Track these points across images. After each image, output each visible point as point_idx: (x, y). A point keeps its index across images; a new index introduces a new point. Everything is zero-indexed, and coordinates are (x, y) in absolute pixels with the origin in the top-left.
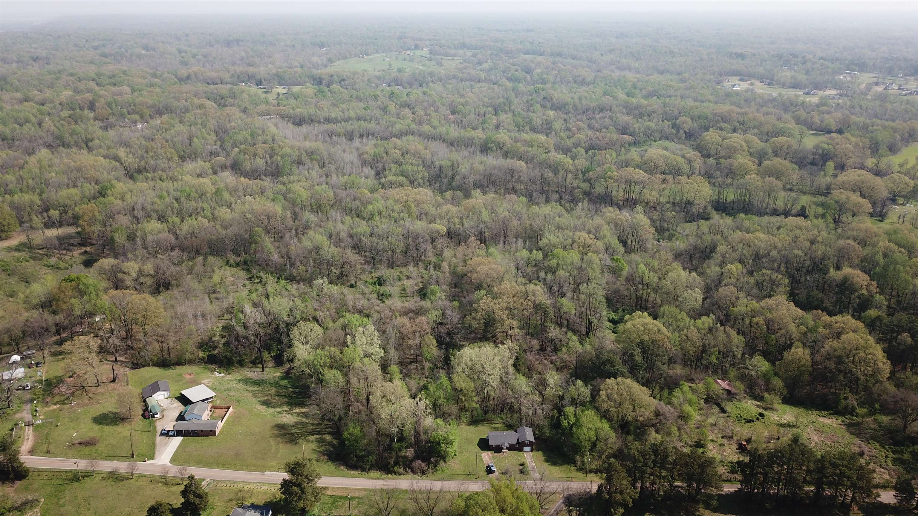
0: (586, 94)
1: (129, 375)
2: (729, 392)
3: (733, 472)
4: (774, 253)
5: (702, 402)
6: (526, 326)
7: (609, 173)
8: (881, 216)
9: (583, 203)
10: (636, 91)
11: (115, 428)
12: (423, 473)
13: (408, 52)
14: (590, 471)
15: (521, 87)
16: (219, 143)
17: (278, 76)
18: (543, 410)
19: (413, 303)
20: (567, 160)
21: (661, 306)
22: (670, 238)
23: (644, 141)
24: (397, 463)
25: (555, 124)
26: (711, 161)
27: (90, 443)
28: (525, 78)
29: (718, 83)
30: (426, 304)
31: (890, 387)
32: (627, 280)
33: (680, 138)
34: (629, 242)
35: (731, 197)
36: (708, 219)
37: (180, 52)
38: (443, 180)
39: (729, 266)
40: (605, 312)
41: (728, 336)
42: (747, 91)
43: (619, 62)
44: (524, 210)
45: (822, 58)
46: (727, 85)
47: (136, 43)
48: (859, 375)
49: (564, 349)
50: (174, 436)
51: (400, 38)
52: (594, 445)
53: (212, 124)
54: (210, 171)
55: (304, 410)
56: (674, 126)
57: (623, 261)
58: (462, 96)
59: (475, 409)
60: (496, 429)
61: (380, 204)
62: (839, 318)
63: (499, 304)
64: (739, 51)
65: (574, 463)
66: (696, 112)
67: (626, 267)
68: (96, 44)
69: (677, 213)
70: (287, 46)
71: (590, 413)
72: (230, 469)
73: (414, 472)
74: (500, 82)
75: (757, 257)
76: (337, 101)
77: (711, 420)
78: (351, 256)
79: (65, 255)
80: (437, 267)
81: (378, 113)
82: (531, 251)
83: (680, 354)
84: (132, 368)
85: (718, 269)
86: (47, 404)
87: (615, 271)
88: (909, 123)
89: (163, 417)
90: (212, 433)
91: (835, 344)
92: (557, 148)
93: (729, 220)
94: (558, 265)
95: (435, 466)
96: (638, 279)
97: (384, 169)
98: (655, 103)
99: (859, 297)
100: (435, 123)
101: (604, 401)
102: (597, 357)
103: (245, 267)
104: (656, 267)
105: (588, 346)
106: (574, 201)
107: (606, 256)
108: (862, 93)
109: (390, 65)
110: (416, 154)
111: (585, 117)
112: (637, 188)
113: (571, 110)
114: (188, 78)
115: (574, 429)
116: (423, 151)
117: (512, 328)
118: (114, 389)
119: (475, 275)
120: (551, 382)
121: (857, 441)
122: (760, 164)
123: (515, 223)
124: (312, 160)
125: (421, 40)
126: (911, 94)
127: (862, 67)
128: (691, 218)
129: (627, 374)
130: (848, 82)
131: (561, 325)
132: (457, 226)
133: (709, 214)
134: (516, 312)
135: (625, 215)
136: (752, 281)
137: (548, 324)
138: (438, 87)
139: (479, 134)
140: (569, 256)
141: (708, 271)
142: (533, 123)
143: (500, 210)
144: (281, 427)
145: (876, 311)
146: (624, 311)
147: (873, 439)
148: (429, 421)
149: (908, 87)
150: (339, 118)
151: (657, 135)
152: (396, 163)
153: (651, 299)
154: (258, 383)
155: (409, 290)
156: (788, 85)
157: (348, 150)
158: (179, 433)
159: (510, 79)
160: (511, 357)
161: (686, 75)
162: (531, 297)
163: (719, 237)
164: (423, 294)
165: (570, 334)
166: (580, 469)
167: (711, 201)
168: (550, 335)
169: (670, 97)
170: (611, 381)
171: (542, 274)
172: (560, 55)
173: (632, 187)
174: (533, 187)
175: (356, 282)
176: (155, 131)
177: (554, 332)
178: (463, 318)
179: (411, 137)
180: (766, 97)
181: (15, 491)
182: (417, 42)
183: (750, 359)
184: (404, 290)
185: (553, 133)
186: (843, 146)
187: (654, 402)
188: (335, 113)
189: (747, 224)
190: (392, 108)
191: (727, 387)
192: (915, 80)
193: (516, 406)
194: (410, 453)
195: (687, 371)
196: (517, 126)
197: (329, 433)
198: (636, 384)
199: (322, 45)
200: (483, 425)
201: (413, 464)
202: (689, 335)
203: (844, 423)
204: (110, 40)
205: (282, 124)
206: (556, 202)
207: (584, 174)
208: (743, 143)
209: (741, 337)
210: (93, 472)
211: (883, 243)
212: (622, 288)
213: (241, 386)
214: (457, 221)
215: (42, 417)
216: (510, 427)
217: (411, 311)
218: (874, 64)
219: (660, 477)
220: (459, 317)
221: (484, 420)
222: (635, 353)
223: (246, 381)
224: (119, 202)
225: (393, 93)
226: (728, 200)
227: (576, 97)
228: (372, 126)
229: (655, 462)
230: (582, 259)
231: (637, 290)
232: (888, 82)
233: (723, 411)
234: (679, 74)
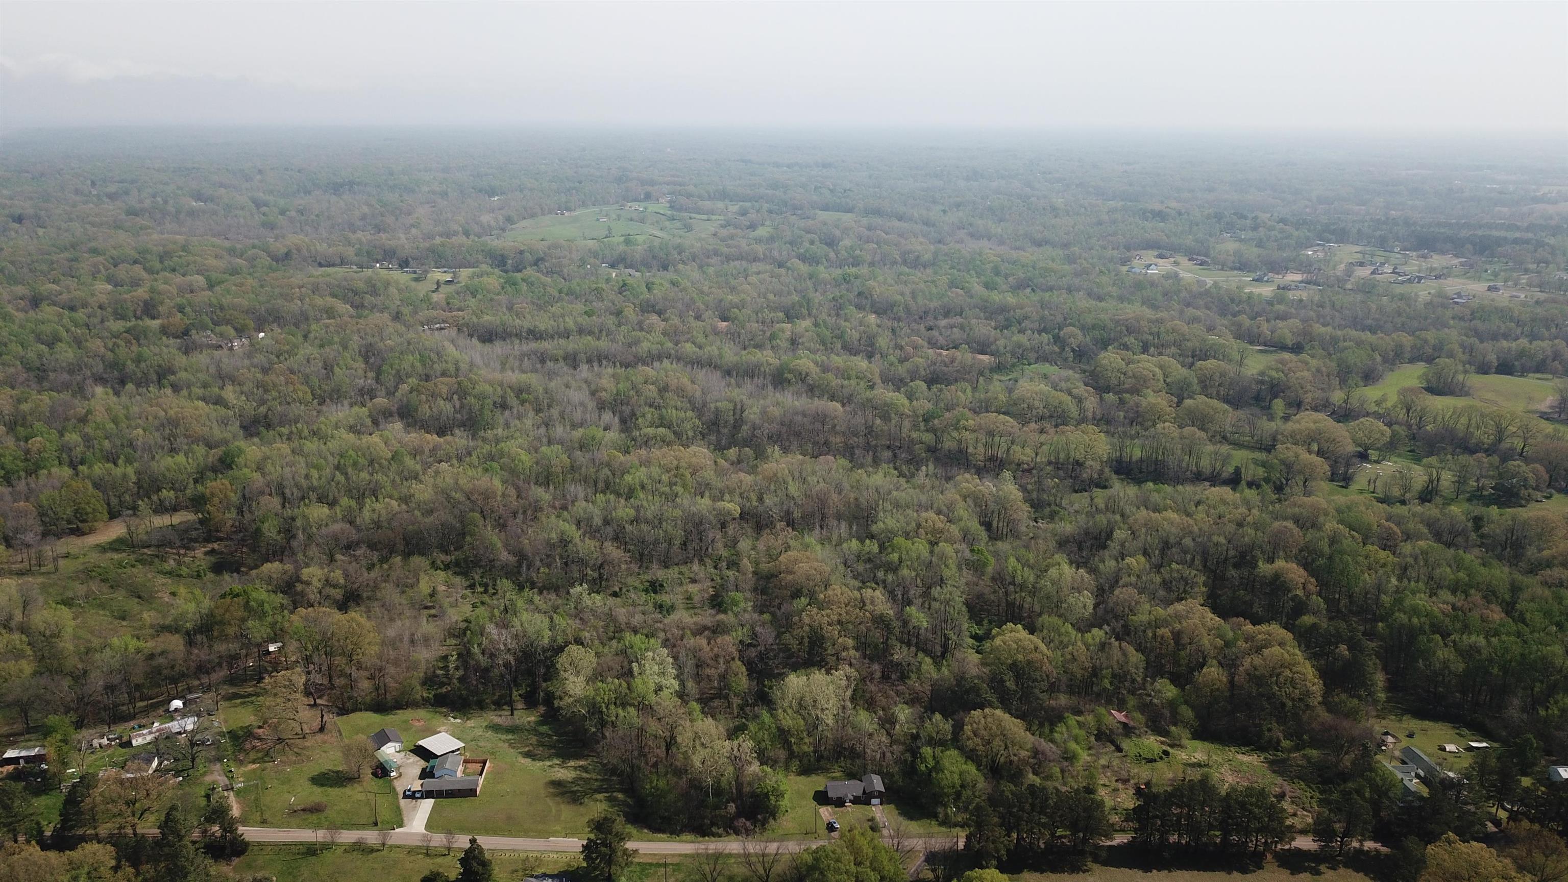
0: (922, 285)
1: (339, 724)
2: (1125, 725)
3: (1127, 820)
4: (1188, 541)
5: (1093, 739)
6: (862, 645)
7: (963, 422)
8: (1345, 480)
9: (927, 466)
10: (999, 280)
11: (342, 790)
12: (748, 833)
13: (635, 205)
14: (955, 825)
15: (823, 272)
16: (371, 374)
17: (433, 252)
18: (892, 753)
19: (707, 617)
20: (899, 399)
21: (1040, 615)
22: (1052, 517)
23: (1013, 366)
24: (713, 824)
25: (880, 339)
26: (1110, 397)
27: (316, 809)
28: (826, 256)
29: (1125, 261)
30: (728, 618)
31: (1324, 715)
32: (993, 579)
33: (1066, 360)
34: (995, 524)
35: (1137, 454)
36: (1105, 487)
37: (258, 204)
38: (722, 430)
39: (1128, 560)
40: (966, 625)
41: (1125, 654)
42: (1167, 277)
43: (971, 225)
44: (845, 478)
45: (1282, 221)
46: (1138, 265)
47: (179, 188)
48: (1284, 699)
49: (913, 676)
50: (422, 798)
51: (619, 180)
52: (958, 795)
53: (355, 342)
54: (368, 421)
55: (581, 763)
56: (1057, 339)
57: (986, 553)
58: (733, 289)
59: (806, 754)
60: (833, 778)
61: (641, 474)
62: (1264, 627)
63: (829, 616)
64: (1157, 207)
65: (935, 816)
66: (1089, 319)
67: (992, 560)
68: (112, 189)
69: (1061, 480)
70: (434, 193)
71: (953, 753)
72: (504, 836)
73: (737, 833)
74: (789, 264)
75: (1166, 545)
76: (539, 299)
77: (1103, 762)
78: (613, 551)
79: (185, 555)
80: (733, 564)
81: (611, 321)
82: (862, 542)
83: (1064, 678)
84: (338, 715)
85: (1113, 563)
86: (241, 763)
87: (977, 567)
88: (1394, 336)
89: (400, 775)
90: (472, 793)
91: (1258, 661)
92: (886, 379)
93: (1132, 491)
94: (901, 561)
95: (763, 825)
96: (1009, 579)
97: (633, 414)
98: (1027, 302)
99: (1293, 599)
100: (701, 339)
101: (969, 739)
102: (958, 685)
103: (457, 569)
104: (1032, 561)
105: (945, 670)
106: (915, 462)
107: (964, 546)
108: (1338, 280)
109: (610, 229)
110: (680, 392)
111: (922, 327)
112: (1004, 443)
113: (902, 314)
114: (288, 255)
115: (934, 774)
116: (689, 386)
117: (845, 649)
118: (325, 742)
119: (790, 577)
120: (902, 717)
121: (1279, 780)
122: (1179, 404)
123: (835, 497)
124: (523, 402)
125: (653, 183)
126: (1410, 281)
127: (1342, 236)
128: (1081, 487)
129: (996, 703)
130: (1320, 261)
131: (909, 644)
132: (755, 504)
133: (1107, 480)
134: (850, 627)
135: (987, 486)
136: (1158, 579)
137: (893, 641)
138: (692, 272)
139: (767, 358)
140: (914, 548)
141: (1101, 566)
142: (847, 337)
143: (813, 480)
144: (557, 784)
145: (1312, 617)
146: (990, 622)
147: (1299, 778)
148: (755, 768)
149: (1406, 269)
150: (550, 331)
151: (1032, 356)
152: (651, 406)
153: (1026, 606)
154: (512, 730)
155: (697, 599)
156: (1230, 265)
157: (573, 384)
158: (428, 794)
159: (803, 258)
160: (848, 686)
161: (1076, 249)
162: (869, 607)
163: (1118, 517)
164: (717, 602)
165: (921, 655)
166: (942, 824)
167: (1109, 461)
168: (896, 657)
169: (1051, 289)
170: (976, 713)
171: (880, 574)
172: (878, 212)
173: (997, 439)
174: (854, 441)
175: (621, 589)
176: (273, 357)
177: (900, 654)
178: (778, 636)
179: (666, 363)
180: (1195, 288)
181: (235, 869)
182: (649, 189)
183: (1152, 684)
184: (689, 598)
185: (878, 356)
186: (1299, 374)
187: (1030, 739)
188: (543, 323)
189: (1155, 497)
190: (630, 312)
191: (1123, 720)
192: (1418, 257)
193: (859, 748)
194: (732, 808)
195: (1074, 700)
196: (823, 343)
197: (619, 791)
198: (1007, 716)
199: (492, 192)
200: (817, 774)
201: (736, 823)
202: (1075, 653)
203: (1267, 760)
204: (132, 182)
205: (462, 341)
206: (889, 463)
207: (926, 420)
208: (1157, 370)
209: (1140, 655)
210: (333, 843)
211: (1331, 525)
212: (987, 591)
213: (490, 733)
214: (753, 497)
215: (241, 779)
216: (851, 776)
217: (705, 628)
218: (1359, 231)
219: (1039, 824)
220: (774, 635)
221: (817, 769)
222: (1006, 678)
223: (496, 728)
224: (257, 476)
225: (625, 285)
226: (1134, 459)
227: (907, 291)
228: (603, 344)
229: (1033, 806)
230: (932, 552)
231: (1006, 594)
232: (1379, 260)
233: (1119, 749)
234: (1066, 246)
